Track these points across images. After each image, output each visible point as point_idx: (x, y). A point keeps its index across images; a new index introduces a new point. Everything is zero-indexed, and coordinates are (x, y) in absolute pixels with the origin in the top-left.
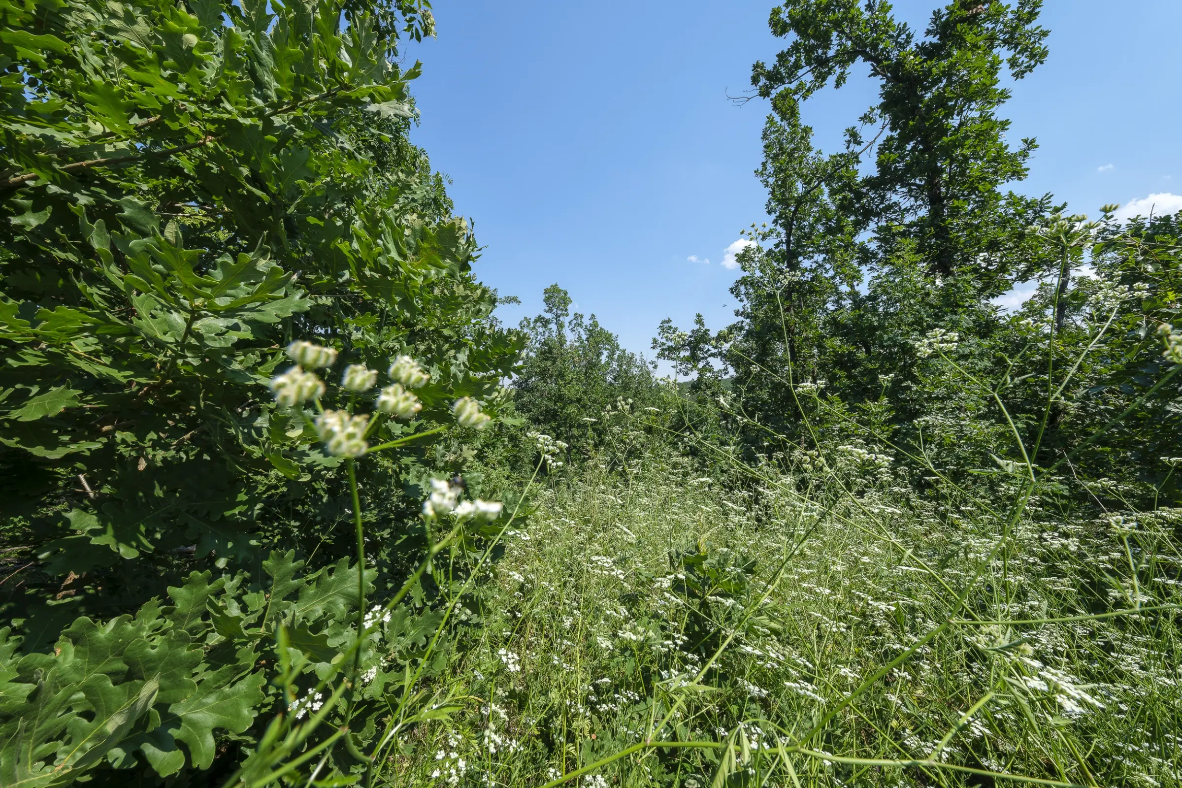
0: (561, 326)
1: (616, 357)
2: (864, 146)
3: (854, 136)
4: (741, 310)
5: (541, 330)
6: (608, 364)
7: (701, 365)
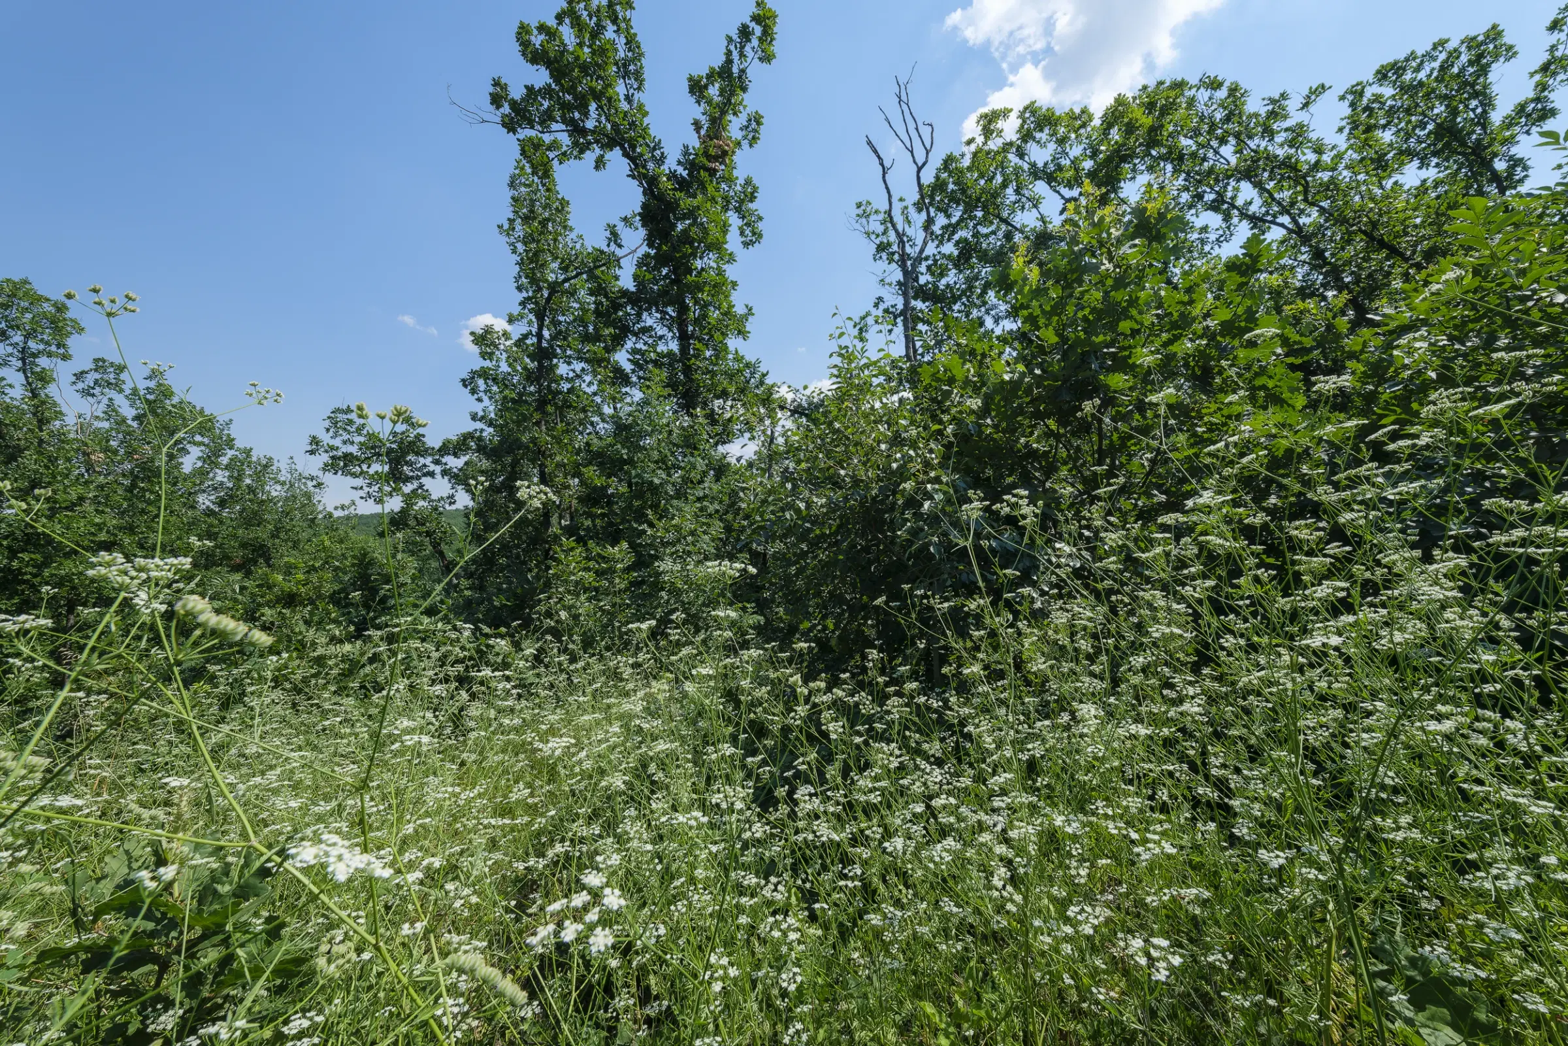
2: (624, 251)
3: (614, 237)
4: (481, 413)
7: (408, 488)
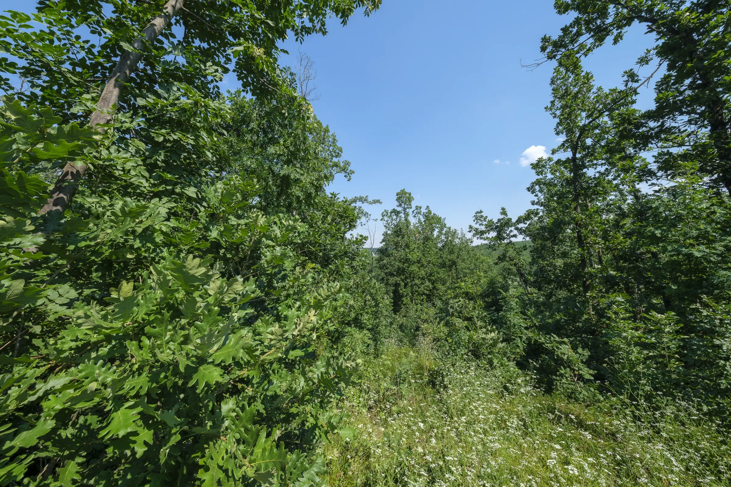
0: (407, 215)
1: (444, 232)
2: (640, 82)
3: (632, 76)
4: (536, 201)
5: (395, 217)
6: (438, 236)
